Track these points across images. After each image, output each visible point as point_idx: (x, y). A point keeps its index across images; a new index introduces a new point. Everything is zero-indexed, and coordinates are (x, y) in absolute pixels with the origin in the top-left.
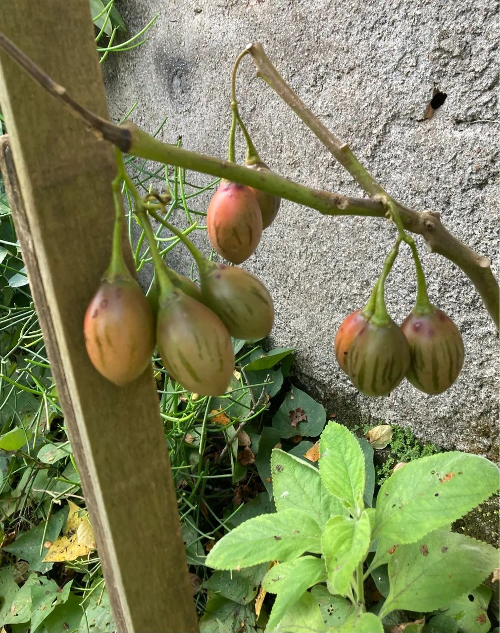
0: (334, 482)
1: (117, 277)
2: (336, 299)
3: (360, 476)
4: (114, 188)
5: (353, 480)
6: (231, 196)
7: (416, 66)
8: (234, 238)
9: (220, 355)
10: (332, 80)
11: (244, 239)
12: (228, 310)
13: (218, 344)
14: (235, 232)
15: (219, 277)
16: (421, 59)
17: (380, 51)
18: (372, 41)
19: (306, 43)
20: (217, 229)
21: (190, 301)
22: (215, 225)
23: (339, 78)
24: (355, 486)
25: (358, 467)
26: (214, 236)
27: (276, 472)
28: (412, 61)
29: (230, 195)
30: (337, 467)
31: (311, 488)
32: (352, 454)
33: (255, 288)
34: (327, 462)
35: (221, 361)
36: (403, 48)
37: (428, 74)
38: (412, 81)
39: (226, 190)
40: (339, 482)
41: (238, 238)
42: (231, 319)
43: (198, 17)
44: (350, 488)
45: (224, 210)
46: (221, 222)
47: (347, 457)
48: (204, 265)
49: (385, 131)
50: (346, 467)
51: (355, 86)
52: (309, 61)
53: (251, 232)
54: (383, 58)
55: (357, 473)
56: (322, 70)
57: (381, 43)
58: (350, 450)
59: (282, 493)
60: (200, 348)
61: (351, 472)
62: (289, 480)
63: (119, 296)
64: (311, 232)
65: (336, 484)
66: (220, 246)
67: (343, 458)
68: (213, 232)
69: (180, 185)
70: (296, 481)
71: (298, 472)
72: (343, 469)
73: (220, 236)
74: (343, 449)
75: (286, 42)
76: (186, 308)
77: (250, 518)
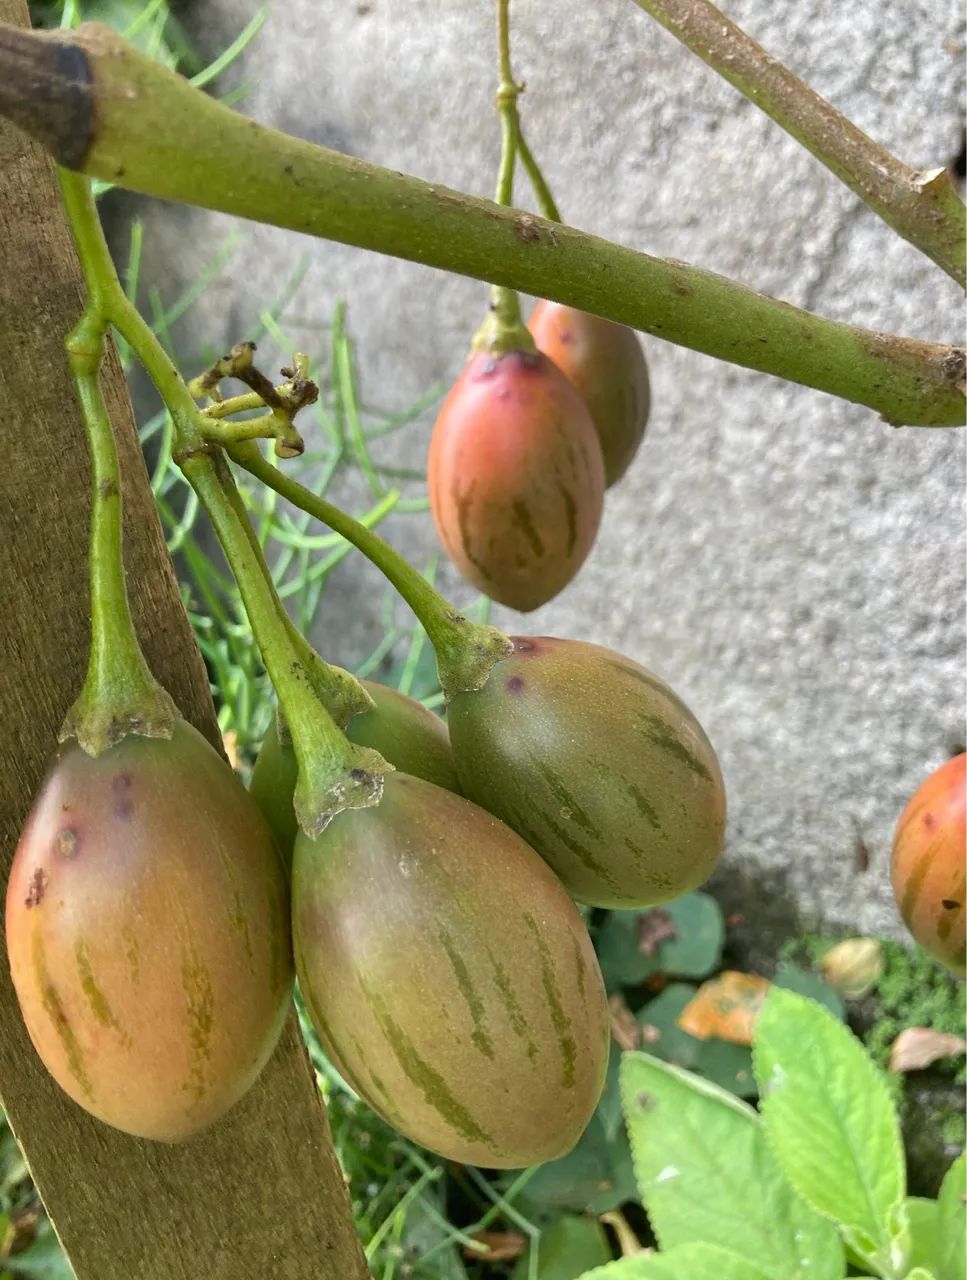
0: (815, 1169)
1: (119, 727)
2: (730, 655)
3: (883, 1151)
4: (78, 361)
5: (866, 1162)
6: (506, 397)
7: (912, 76)
8: (520, 533)
9: (560, 1021)
10: (696, 135)
11: (552, 537)
12: (564, 815)
13: (547, 979)
14: (522, 513)
15: (516, 684)
16: (926, 54)
17: (816, 48)
18: (795, 23)
19: (626, 49)
20: (463, 506)
21: (420, 797)
22: (455, 492)
23: (713, 127)
24: (874, 1182)
25: (875, 1127)
26: (454, 529)
27: (638, 1109)
28: (902, 63)
29: (501, 392)
30: (812, 1123)
31: (735, 1157)
32: (848, 1083)
33: (657, 722)
34: (785, 1107)
35: (567, 1046)
36: (877, 32)
37: (946, 90)
38: (905, 111)
39: (490, 375)
40: (830, 1171)
41: (530, 531)
42: (575, 847)
43: (366, 25)
44: (861, 1186)
45: (484, 445)
46: (474, 482)
47: (838, 1092)
48: (457, 642)
49: (838, 247)
50: (839, 1122)
51: (753, 142)
52: (636, 92)
53: (572, 510)
54: (826, 64)
55: (874, 1142)
56: (668, 113)
57: (818, 27)
58: (840, 1072)
59: (658, 1173)
60: (476, 1009)
61: (855, 1136)
62: (674, 1136)
63: (126, 810)
64: (662, 500)
65: (821, 1177)
66: (475, 561)
67: (824, 1096)
68: (450, 514)
69: (351, 414)
70: (695, 1138)
71: (695, 1114)
72: (832, 1129)
73: (473, 529)
74: (821, 1069)
75: (577, 54)
76: (405, 836)
77: (591, 1267)
